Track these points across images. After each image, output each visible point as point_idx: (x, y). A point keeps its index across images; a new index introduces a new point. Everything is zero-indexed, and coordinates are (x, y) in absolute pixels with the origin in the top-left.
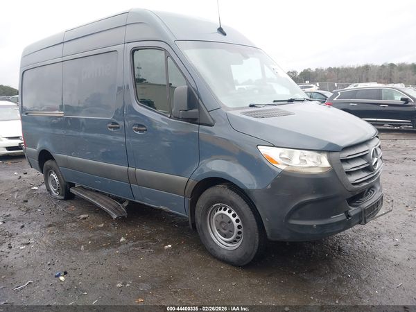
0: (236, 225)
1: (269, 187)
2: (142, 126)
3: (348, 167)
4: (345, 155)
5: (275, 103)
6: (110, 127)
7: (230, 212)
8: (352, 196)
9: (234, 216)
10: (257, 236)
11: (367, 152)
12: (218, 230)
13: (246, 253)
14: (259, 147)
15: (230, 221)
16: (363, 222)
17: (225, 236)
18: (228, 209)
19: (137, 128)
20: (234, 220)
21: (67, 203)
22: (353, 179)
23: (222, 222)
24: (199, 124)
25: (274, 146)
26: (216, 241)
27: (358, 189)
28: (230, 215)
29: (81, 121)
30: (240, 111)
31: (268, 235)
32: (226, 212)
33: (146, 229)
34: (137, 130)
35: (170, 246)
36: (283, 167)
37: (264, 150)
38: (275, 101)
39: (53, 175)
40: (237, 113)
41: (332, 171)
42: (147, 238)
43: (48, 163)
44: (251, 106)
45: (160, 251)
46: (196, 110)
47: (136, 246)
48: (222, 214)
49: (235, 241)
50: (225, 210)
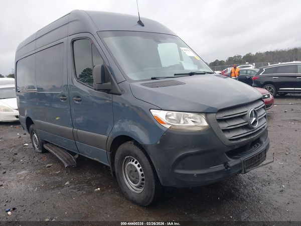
0: (140, 173)
1: (159, 142)
2: (79, 97)
3: (224, 125)
4: (221, 116)
5: (176, 76)
6: (62, 99)
7: (136, 163)
8: (231, 150)
9: (139, 166)
10: (154, 183)
11: (246, 113)
12: (129, 177)
13: (147, 196)
14: (151, 110)
15: (136, 171)
16: (243, 172)
17: (134, 182)
18: (135, 161)
19: (75, 99)
20: (139, 169)
21: (42, 155)
22: (230, 135)
23: (131, 171)
24: (112, 94)
25: (161, 110)
26: (129, 185)
27: (237, 144)
28: (136, 165)
29: (47, 95)
30: (141, 83)
31: (161, 181)
32: (134, 163)
33: (88, 175)
34: (76, 100)
35: (99, 189)
36: (168, 127)
37: (155, 113)
38: (175, 75)
39: (35, 135)
40: (138, 85)
41: (210, 129)
42: (85, 183)
43: (31, 126)
44: (153, 79)
45: (91, 192)
46: (110, 83)
47: (74, 188)
48: (131, 165)
49: (141, 186)
50: (133, 161)
